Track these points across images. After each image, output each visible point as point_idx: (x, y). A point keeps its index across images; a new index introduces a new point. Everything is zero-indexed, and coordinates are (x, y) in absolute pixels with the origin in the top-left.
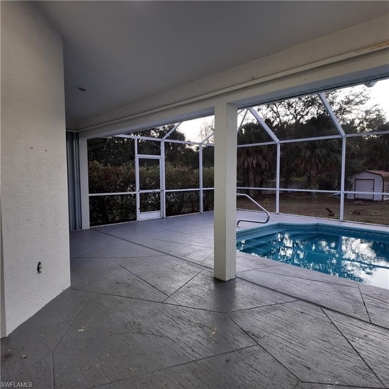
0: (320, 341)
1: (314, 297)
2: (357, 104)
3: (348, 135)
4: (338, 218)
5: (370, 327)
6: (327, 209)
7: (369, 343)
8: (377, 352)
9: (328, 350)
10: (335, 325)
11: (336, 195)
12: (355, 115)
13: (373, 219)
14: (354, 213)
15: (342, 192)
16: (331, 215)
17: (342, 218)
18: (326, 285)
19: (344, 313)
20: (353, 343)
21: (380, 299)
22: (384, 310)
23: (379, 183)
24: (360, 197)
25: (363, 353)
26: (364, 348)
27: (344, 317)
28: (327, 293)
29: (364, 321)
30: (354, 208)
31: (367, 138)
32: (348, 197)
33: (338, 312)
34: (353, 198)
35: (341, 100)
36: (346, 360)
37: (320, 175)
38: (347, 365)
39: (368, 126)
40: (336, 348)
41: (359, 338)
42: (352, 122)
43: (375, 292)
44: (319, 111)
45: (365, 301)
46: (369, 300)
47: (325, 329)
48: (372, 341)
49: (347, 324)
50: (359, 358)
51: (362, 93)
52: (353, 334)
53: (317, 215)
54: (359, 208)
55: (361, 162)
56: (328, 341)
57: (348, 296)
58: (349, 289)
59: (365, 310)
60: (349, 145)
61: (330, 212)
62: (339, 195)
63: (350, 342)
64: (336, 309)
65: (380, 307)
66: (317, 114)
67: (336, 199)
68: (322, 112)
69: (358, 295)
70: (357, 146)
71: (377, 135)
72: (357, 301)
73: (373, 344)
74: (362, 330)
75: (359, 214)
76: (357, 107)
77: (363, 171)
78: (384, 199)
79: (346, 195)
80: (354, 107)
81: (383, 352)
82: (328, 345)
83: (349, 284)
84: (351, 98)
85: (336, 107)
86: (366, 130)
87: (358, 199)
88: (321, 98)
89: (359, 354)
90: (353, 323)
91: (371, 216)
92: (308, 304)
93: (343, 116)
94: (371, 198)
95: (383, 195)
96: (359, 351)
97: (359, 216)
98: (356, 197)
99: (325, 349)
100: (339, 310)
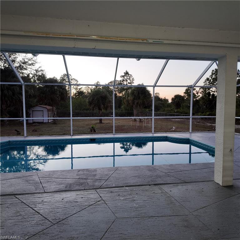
0: (14, 218)
1: (9, 190)
2: (30, 65)
3: (26, 84)
4: (23, 135)
5: (45, 195)
6: (16, 130)
7: (45, 204)
8: (48, 207)
9: (20, 221)
10: (24, 203)
11: (21, 121)
12: (29, 71)
13: (44, 133)
14: (33, 131)
15: (25, 118)
16: (19, 134)
17: (25, 135)
18: (17, 180)
19: (30, 192)
20: (35, 209)
21: (49, 177)
22: (51, 182)
23: (46, 113)
24: (36, 121)
25: (41, 212)
26: (42, 209)
27: (29, 195)
28: (18, 185)
29: (41, 193)
30: (33, 128)
31: (37, 87)
32: (29, 122)
33: (25, 194)
34: (32, 122)
35: (20, 60)
36: (31, 221)
37: (9, 108)
38: (32, 224)
39: (38, 80)
40: (25, 217)
41: (39, 204)
42: (28, 75)
43: (46, 174)
44: (5, 65)
45: (41, 181)
46: (43, 180)
47: (17, 208)
48: (46, 202)
49: (32, 199)
50: (40, 215)
51: (32, 58)
52: (35, 203)
53: (9, 135)
54: (36, 128)
55: (35, 100)
56: (20, 215)
57: (31, 182)
58: (32, 177)
59: (41, 186)
60: (27, 89)
61: (18, 132)
62: (23, 121)
63: (34, 209)
64: (25, 193)
65: (49, 182)
66: (4, 66)
67: (21, 123)
68: (8, 66)
69: (37, 179)
70: (32, 90)
71: (43, 85)
72: (37, 183)
73: (46, 204)
74: (40, 198)
75: (36, 131)
76: (30, 67)
77: (37, 105)
78: (49, 121)
79: (27, 120)
80: (29, 67)
81: (52, 205)
82: (20, 217)
83: (32, 174)
84: (26, 60)
85: (17, 65)
86: (37, 81)
87: (35, 123)
88: (5, 56)
89: (39, 213)
90: (35, 197)
91: (43, 131)
92: (5, 197)
93: (22, 71)
94: (42, 121)
95: (48, 119)
96: (39, 211)
97: (36, 133)
98: (34, 121)
99: (18, 221)
100: (27, 192)
